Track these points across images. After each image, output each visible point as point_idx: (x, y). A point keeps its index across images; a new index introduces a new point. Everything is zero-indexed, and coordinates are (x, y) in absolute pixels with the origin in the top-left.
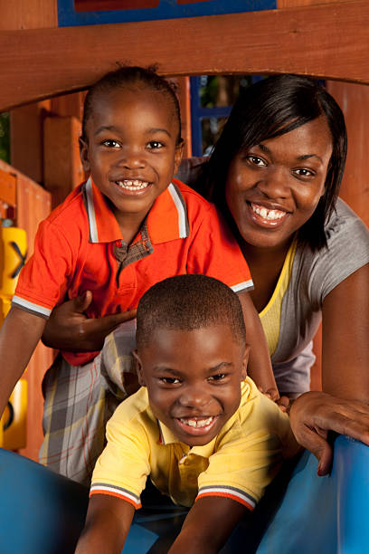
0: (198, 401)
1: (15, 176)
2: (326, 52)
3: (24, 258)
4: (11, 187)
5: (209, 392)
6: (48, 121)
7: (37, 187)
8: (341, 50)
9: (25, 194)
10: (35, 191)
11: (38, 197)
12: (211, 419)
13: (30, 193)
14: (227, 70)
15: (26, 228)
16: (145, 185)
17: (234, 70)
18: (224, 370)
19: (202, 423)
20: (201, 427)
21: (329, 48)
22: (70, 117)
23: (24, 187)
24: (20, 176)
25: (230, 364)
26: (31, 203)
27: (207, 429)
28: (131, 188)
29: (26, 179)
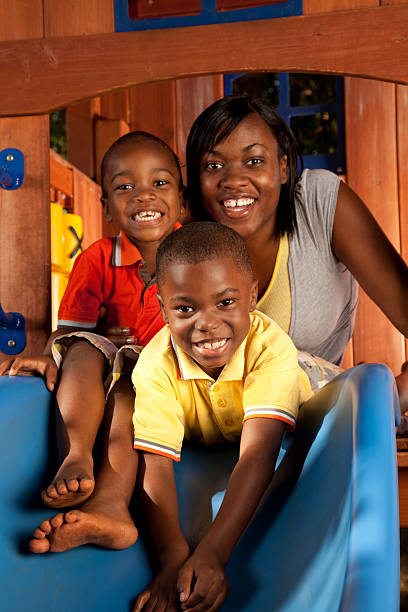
0: (210, 325)
1: (71, 170)
2: (345, 52)
3: (80, 241)
4: (68, 178)
5: (218, 316)
6: (100, 123)
7: (90, 181)
8: (359, 50)
9: (80, 186)
10: (88, 184)
11: (91, 189)
12: (224, 342)
13: (85, 186)
14: (260, 68)
15: (81, 215)
16: (158, 215)
17: (266, 68)
18: (230, 294)
19: (216, 345)
20: (217, 349)
21: (348, 48)
22: (119, 120)
23: (80, 181)
24: (75, 170)
25: (235, 290)
26: (85, 194)
27: (222, 349)
28: (146, 219)
29: (81, 174)
